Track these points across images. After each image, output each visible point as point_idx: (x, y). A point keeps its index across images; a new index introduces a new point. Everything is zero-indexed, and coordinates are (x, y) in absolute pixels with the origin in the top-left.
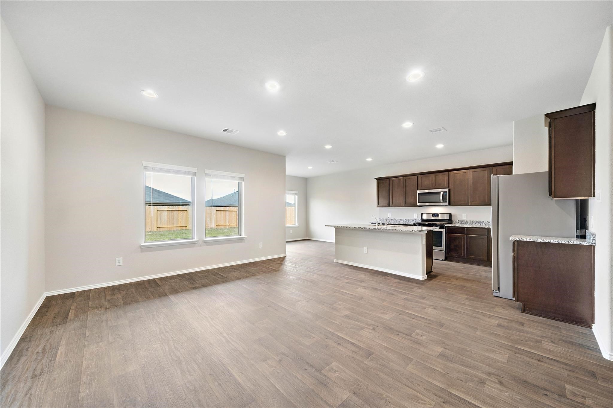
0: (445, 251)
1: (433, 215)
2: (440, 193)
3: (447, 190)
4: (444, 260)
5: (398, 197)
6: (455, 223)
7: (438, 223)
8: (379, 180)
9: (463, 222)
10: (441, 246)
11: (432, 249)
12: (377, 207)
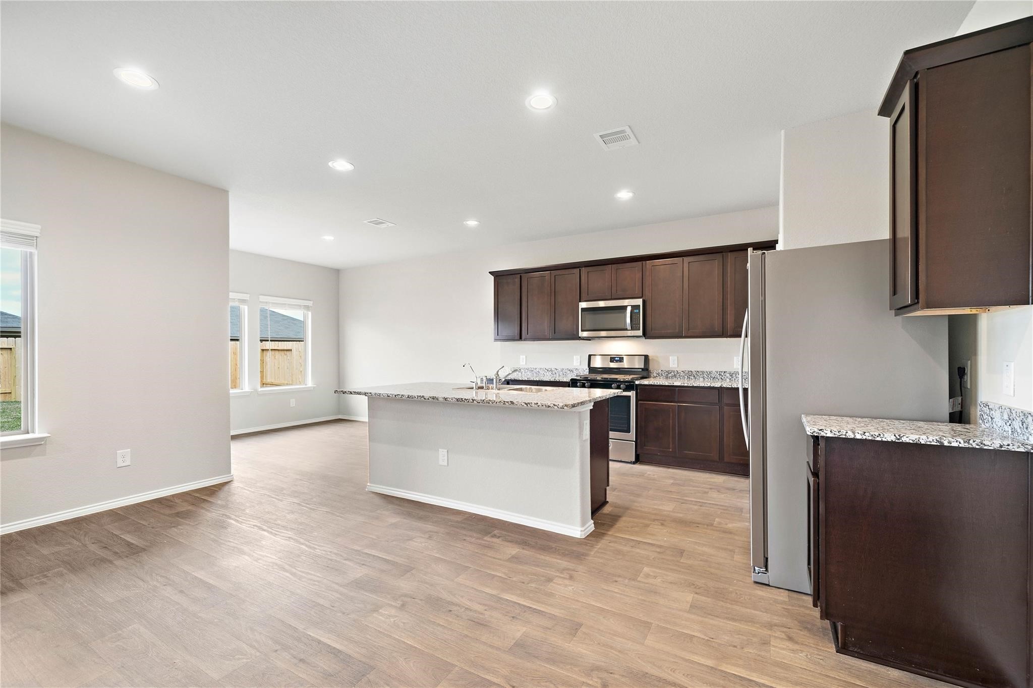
0: (636, 442)
1: (612, 360)
2: (625, 308)
3: (639, 302)
4: (634, 463)
5: (538, 317)
6: (655, 377)
7: (621, 377)
8: (499, 277)
9: (670, 375)
10: (628, 431)
11: (607, 438)
12: (496, 340)
